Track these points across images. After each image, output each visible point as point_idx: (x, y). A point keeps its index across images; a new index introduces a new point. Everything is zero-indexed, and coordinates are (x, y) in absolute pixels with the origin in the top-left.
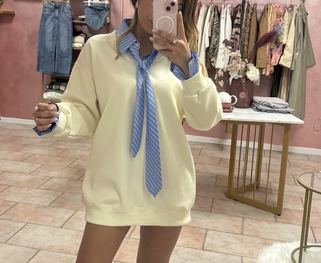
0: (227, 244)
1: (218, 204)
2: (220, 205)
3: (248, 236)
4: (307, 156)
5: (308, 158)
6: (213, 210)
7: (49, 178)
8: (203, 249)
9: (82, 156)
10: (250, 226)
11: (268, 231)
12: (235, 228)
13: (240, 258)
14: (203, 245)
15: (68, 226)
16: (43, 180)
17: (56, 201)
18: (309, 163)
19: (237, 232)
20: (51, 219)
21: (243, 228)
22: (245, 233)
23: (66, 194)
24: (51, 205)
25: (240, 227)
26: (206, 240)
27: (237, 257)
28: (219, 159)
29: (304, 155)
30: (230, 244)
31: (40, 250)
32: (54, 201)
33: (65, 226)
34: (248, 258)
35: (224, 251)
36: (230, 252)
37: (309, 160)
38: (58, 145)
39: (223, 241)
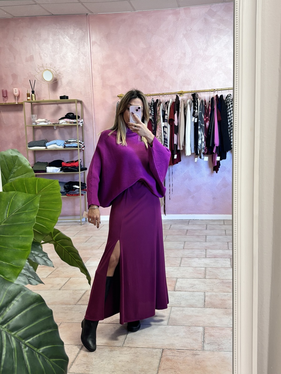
0: (193, 286)
1: (186, 261)
3: (209, 279)
6: (181, 265)
8: (175, 291)
10: (211, 273)
11: (225, 274)
12: (199, 275)
13: (203, 293)
14: (175, 288)
15: (65, 289)
19: (200, 277)
20: (50, 286)
21: (205, 274)
22: (207, 277)
23: (60, 268)
24: (49, 277)
25: (203, 274)
26: (177, 285)
27: (200, 293)
28: (186, 230)
30: (196, 285)
32: (51, 274)
33: (63, 288)
34: (209, 293)
35: (191, 290)
36: (195, 290)
39: (190, 284)
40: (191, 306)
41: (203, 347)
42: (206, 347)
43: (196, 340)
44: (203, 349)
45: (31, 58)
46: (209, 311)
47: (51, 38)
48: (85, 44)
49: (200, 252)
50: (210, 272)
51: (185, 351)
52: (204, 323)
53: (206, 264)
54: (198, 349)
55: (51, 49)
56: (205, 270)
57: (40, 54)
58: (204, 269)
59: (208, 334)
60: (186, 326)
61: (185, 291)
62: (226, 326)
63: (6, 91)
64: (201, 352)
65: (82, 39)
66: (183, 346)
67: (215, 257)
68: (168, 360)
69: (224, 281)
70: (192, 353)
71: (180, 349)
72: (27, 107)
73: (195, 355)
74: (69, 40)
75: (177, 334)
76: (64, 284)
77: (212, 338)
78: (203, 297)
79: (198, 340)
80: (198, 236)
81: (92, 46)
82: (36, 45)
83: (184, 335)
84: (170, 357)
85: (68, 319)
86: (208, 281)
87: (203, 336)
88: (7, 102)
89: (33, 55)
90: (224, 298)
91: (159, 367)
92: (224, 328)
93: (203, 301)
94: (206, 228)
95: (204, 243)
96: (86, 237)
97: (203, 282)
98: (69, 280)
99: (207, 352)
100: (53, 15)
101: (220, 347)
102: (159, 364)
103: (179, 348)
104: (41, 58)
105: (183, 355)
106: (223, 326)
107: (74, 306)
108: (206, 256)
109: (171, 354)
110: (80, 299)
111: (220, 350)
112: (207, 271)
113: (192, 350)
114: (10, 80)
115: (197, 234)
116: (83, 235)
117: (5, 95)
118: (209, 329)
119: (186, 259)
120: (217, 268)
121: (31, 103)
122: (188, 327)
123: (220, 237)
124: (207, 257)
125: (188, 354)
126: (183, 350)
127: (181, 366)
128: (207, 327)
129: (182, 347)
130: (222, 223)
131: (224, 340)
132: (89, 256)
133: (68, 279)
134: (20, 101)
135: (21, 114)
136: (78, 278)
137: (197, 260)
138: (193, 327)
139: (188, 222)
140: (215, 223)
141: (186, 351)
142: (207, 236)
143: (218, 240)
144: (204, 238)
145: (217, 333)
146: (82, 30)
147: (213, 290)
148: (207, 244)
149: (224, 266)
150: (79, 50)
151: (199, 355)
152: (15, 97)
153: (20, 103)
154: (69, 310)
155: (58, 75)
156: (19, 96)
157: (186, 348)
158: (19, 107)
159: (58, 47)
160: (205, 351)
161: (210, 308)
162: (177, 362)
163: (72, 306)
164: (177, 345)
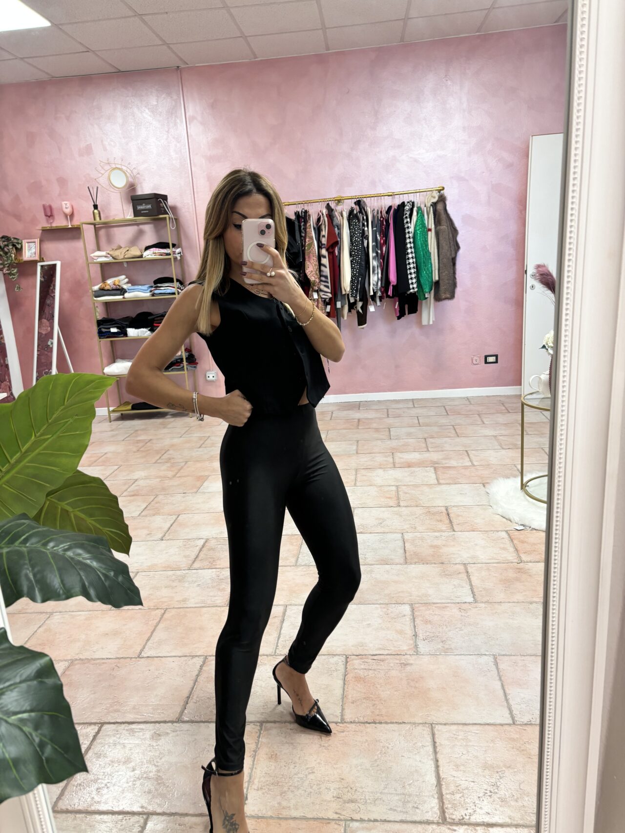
0: (381, 522)
1: (363, 476)
2: (365, 476)
3: (406, 507)
4: (468, 399)
5: (469, 401)
6: (358, 484)
7: (133, 481)
9: (173, 445)
10: (407, 495)
12: (388, 500)
13: (400, 535)
15: (171, 537)
16: (125, 484)
17: (148, 508)
18: (471, 407)
19: (391, 504)
20: (145, 532)
21: (398, 499)
22: (402, 504)
23: (161, 497)
24: (143, 514)
25: (395, 498)
27: (395, 535)
28: (357, 420)
29: (464, 398)
30: (385, 520)
31: (138, 572)
33: (167, 537)
34: (409, 534)
35: (380, 530)
36: (387, 530)
37: (471, 404)
38: (136, 436)
39: (376, 519)
40: (385, 562)
41: (416, 646)
42: (423, 647)
43: (401, 632)
44: (417, 653)
45: (89, 150)
46: (415, 569)
47: (119, 114)
48: (178, 121)
49: (385, 459)
50: (406, 493)
51: (386, 657)
52: (411, 596)
53: (396, 480)
54: (408, 653)
55: (120, 132)
56: (398, 491)
57: (102, 141)
58: (394, 488)
59: (420, 618)
60: (381, 604)
61: (371, 533)
62: (449, 601)
63: (50, 207)
64: (414, 657)
65: (172, 112)
66: (380, 646)
67: (409, 465)
68: (358, 679)
69: (431, 510)
70: (398, 661)
71: (376, 655)
72: (88, 232)
73: (406, 665)
74: (150, 116)
75: (369, 622)
76: (169, 529)
77: (429, 626)
78: (401, 543)
79: (405, 634)
80: (377, 430)
81: (190, 124)
82: (95, 126)
83: (380, 624)
84: (361, 673)
85: (177, 601)
86: (405, 511)
87: (412, 624)
88: (55, 225)
89: (91, 144)
90: (436, 543)
91: (344, 697)
92: (447, 605)
93: (402, 551)
94: (388, 415)
95: (389, 442)
96: (200, 438)
97: (397, 514)
98: (176, 519)
99: (426, 659)
100: (120, 71)
101: (446, 647)
102: (344, 689)
103: (375, 653)
104: (105, 149)
105: (383, 668)
106: (443, 601)
107: (187, 571)
108: (394, 465)
109: (362, 667)
110: (197, 557)
111: (447, 651)
112: (400, 493)
113: (398, 654)
114: (56, 189)
115: (374, 425)
116: (195, 435)
117: (49, 213)
118: (421, 608)
119: (364, 472)
120: (416, 486)
121: (94, 225)
122: (383, 606)
123: (412, 430)
124: (397, 466)
125: (392, 665)
126: (382, 657)
127: (383, 691)
128: (417, 605)
129: (380, 649)
130: (411, 405)
131: (450, 631)
132: (206, 474)
133: (174, 517)
134: (76, 222)
135: (79, 244)
136: (190, 516)
137: (380, 472)
138: (393, 605)
139: (357, 406)
140: (401, 406)
141: (388, 657)
142: (391, 429)
143: (409, 435)
144: (387, 433)
145: (436, 617)
146: (171, 97)
147: (415, 528)
148: (394, 443)
149: (427, 482)
150: (168, 132)
151: (411, 664)
152: (66, 216)
153: (76, 226)
154: (180, 581)
155: (134, 177)
156: (72, 215)
157: (386, 652)
158: (74, 233)
159: (133, 128)
160: (421, 657)
161: (415, 563)
162: (375, 684)
163: (184, 572)
164: (371, 645)
